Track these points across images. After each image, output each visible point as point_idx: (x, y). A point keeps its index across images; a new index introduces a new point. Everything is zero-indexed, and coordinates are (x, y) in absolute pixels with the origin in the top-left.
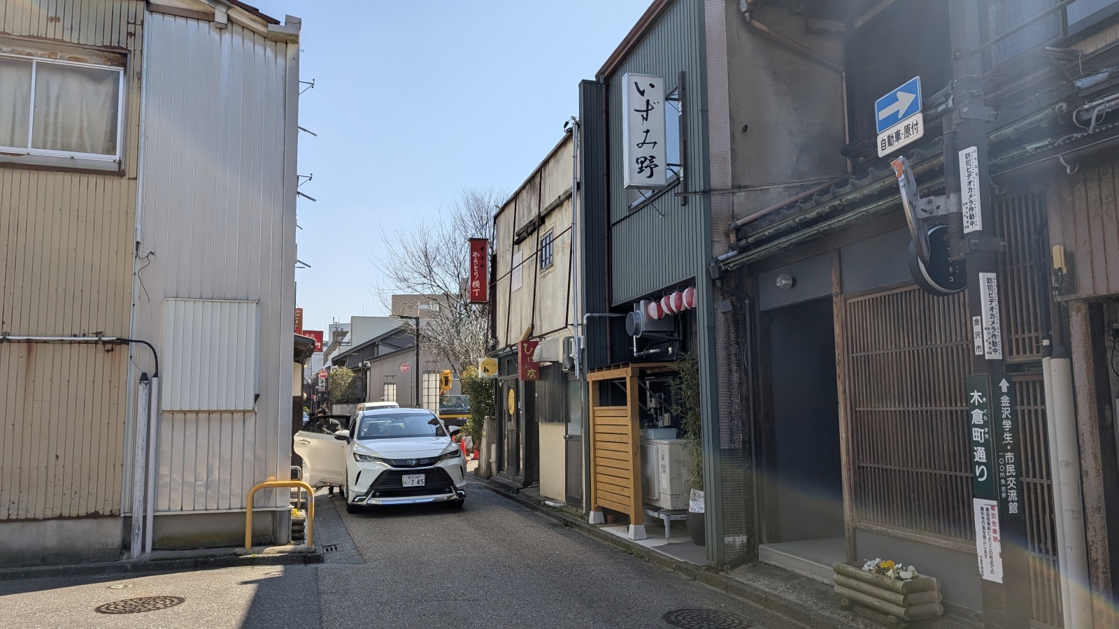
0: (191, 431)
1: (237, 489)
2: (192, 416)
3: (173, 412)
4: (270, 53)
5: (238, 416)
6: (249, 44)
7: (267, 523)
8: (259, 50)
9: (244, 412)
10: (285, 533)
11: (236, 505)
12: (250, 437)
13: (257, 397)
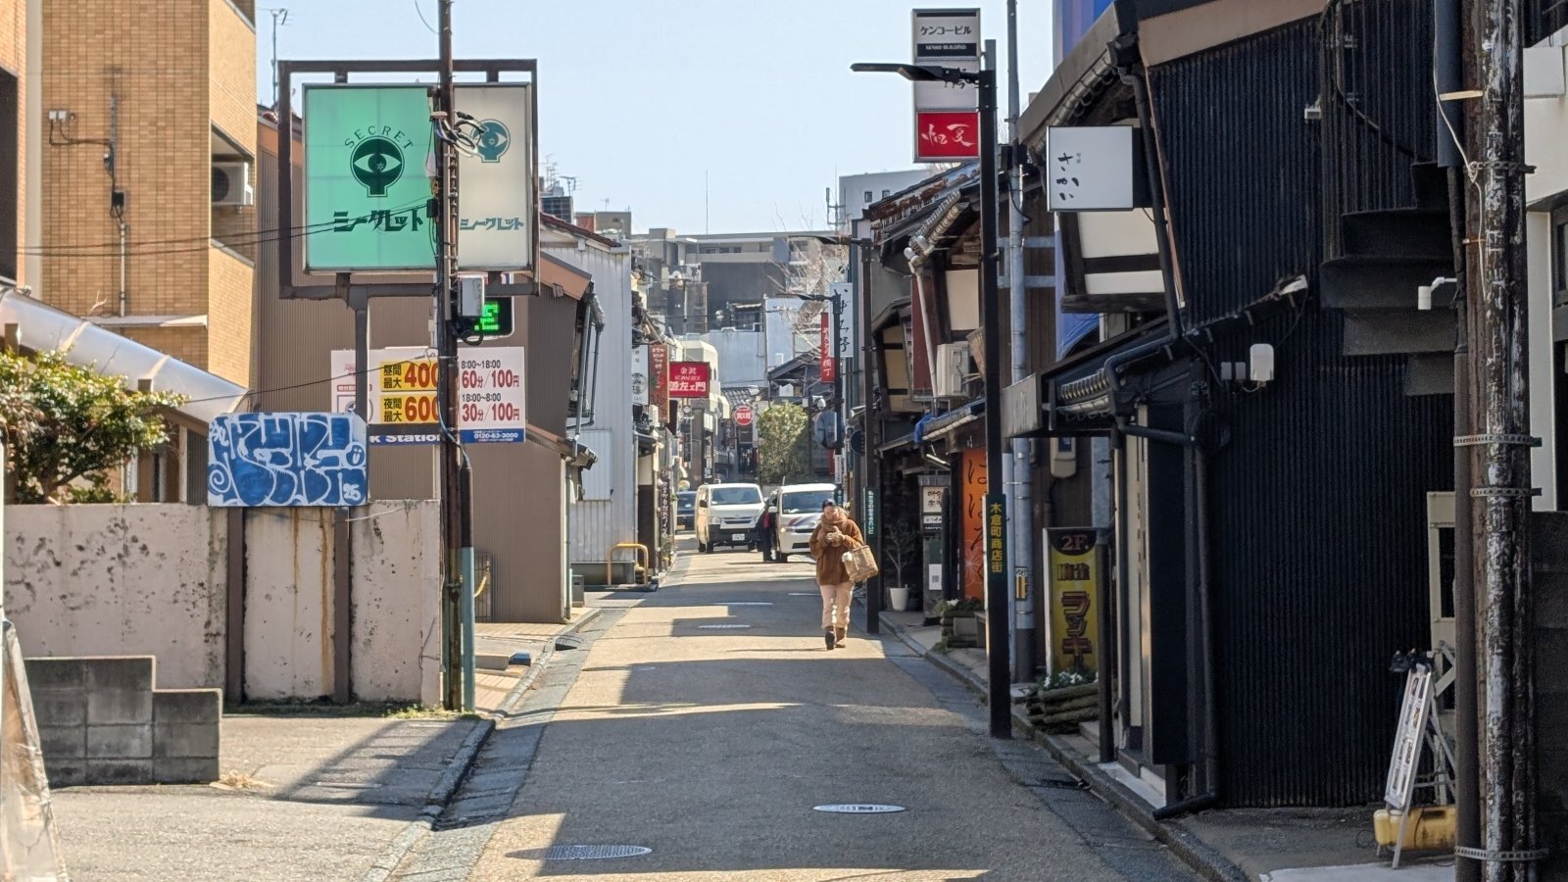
0: (594, 510)
1: (601, 549)
2: (594, 504)
3: (591, 501)
4: (612, 263)
5: (600, 504)
6: (599, 259)
7: (620, 571)
8: (605, 262)
9: (604, 501)
10: (632, 577)
11: (601, 559)
12: (608, 517)
13: (612, 491)
